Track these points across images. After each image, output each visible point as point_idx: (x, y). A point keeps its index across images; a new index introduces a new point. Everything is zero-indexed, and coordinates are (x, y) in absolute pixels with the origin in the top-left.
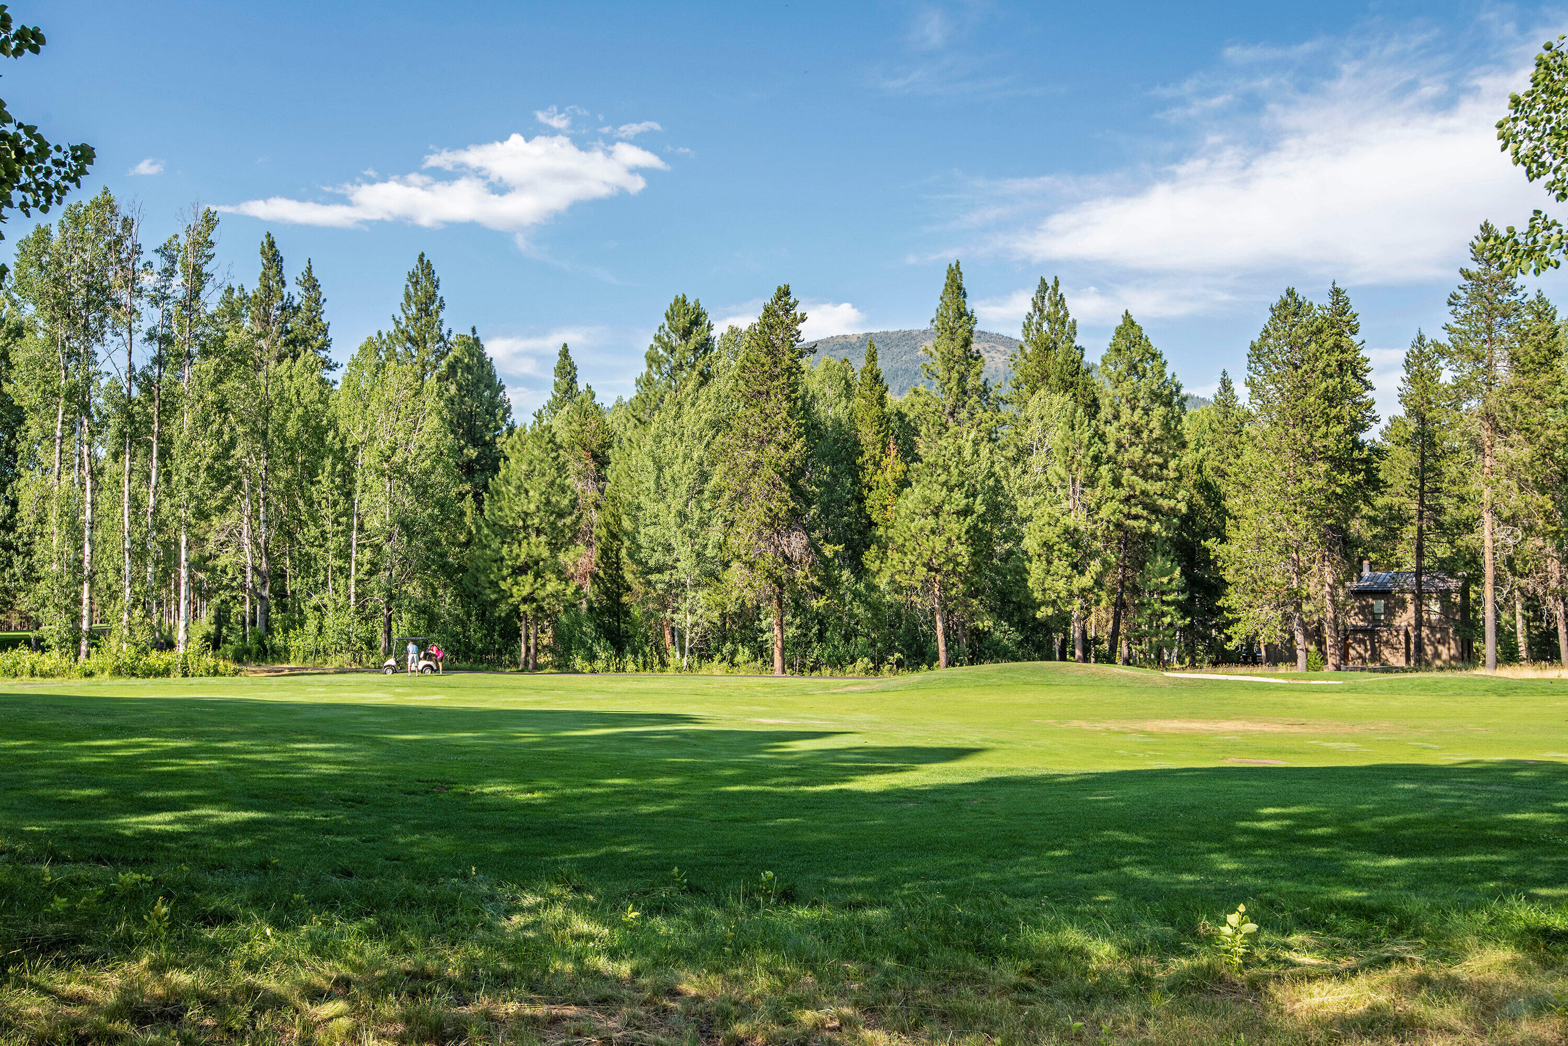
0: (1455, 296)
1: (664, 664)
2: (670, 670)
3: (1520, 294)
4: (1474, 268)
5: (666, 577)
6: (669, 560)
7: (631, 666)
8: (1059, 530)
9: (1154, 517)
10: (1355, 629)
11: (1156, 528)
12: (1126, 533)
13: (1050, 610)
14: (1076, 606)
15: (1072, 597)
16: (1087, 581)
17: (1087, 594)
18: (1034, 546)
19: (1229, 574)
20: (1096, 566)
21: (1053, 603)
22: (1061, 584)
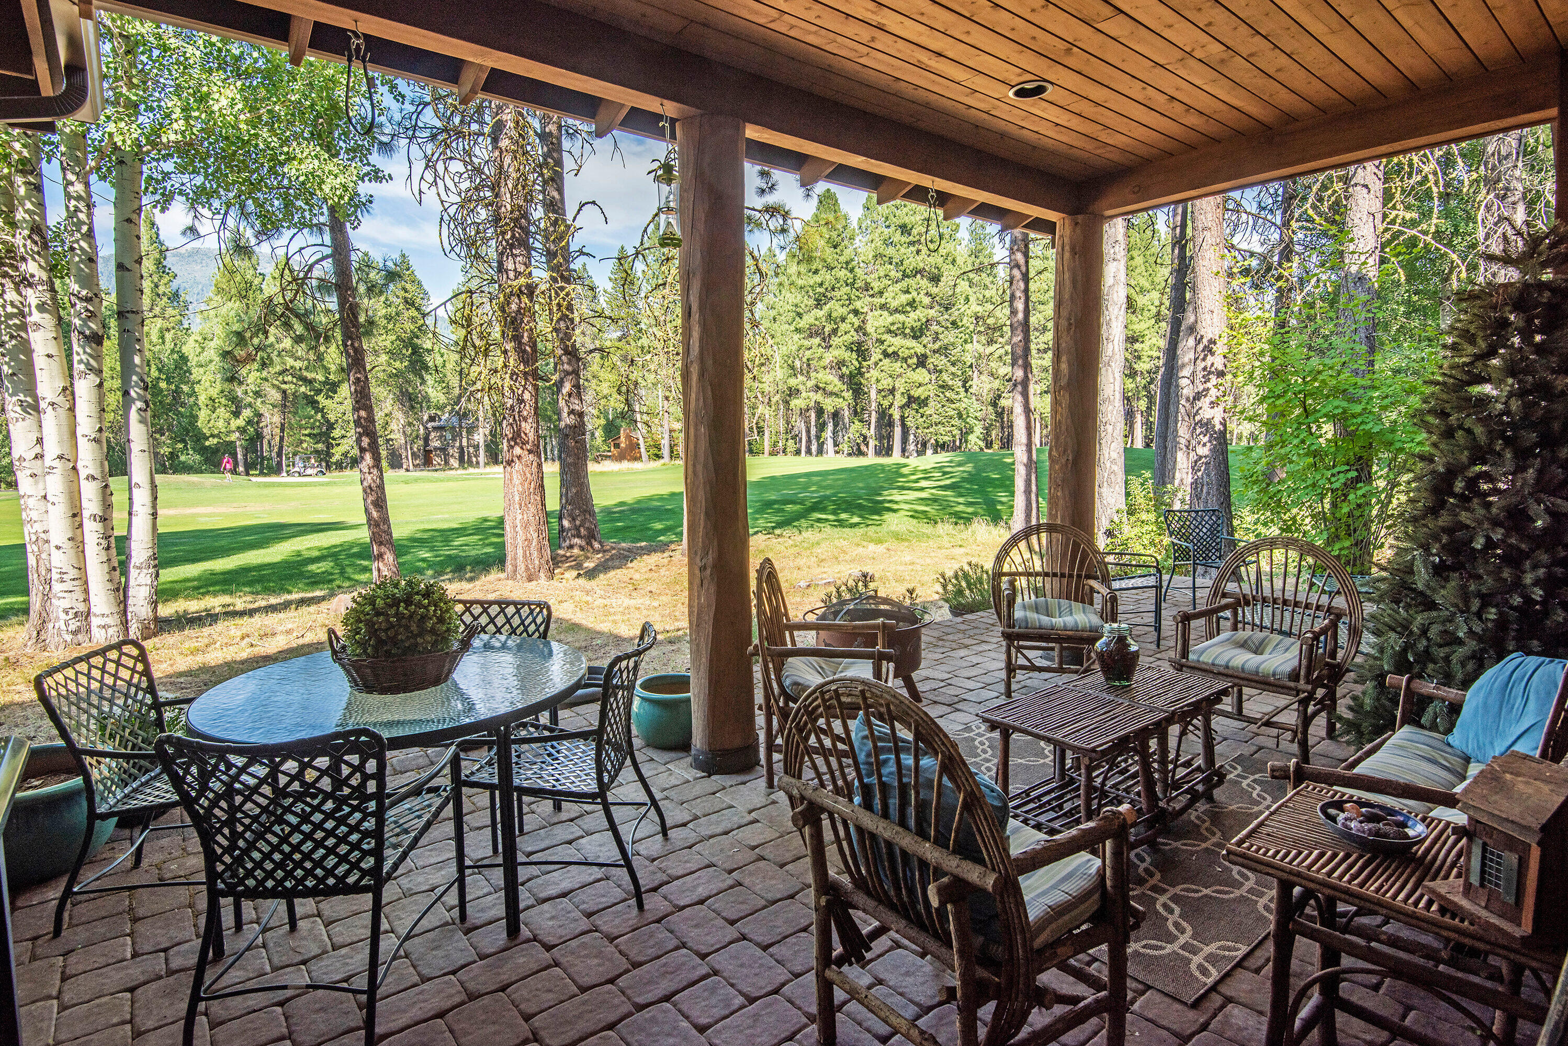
9: (300, 383)
10: (436, 449)
11: (303, 389)
12: (284, 392)
13: (216, 441)
14: (234, 437)
15: (229, 432)
16: (240, 422)
17: (242, 430)
18: (202, 399)
19: (332, 417)
20: (247, 413)
21: (218, 436)
22: (221, 424)
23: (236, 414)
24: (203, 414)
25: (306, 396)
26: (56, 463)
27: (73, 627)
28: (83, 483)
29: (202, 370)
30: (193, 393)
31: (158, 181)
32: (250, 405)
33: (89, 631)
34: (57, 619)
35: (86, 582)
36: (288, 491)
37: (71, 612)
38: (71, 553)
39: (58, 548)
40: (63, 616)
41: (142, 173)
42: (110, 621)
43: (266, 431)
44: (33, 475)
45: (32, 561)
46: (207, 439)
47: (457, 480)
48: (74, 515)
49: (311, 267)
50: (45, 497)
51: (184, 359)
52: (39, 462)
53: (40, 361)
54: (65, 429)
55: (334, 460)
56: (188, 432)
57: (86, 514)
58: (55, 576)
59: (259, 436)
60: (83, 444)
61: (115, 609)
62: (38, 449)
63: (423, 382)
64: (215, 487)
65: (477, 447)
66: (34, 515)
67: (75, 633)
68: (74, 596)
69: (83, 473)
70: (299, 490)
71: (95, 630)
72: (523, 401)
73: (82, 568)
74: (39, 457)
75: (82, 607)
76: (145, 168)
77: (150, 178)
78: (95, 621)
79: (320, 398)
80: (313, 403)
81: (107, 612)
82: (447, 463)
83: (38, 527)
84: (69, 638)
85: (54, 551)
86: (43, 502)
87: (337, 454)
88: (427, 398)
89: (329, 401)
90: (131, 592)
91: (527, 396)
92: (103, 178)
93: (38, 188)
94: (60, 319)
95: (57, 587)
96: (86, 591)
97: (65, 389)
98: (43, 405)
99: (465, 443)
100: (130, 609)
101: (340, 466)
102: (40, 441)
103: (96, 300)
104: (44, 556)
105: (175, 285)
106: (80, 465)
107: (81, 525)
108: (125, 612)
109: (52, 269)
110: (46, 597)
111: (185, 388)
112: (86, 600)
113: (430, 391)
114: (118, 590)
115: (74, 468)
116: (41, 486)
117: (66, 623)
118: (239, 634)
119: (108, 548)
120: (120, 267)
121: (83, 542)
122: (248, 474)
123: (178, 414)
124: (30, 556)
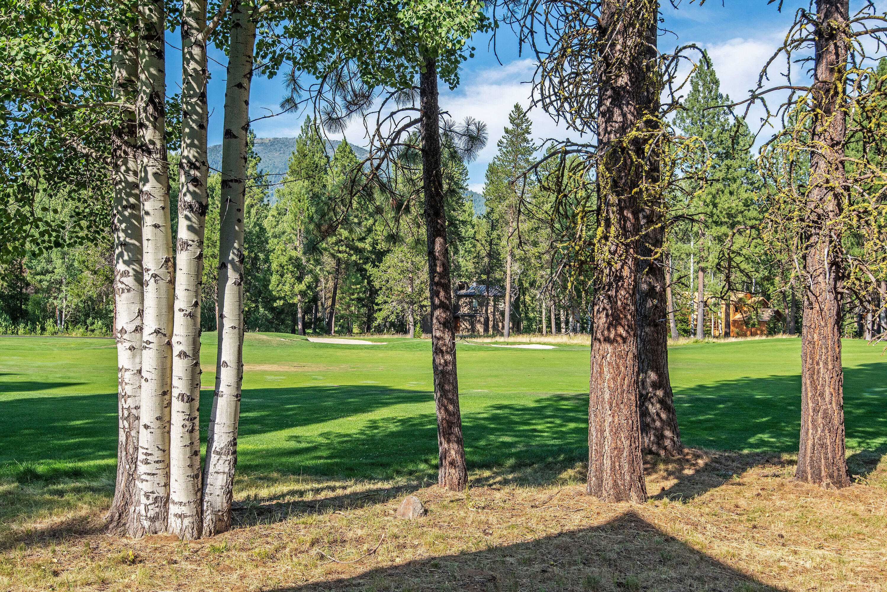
0: (501, 142)
1: (43, 329)
2: (47, 334)
3: (531, 143)
4: (510, 127)
5: (48, 277)
6: (50, 267)
7: (21, 331)
8: (286, 258)
9: (352, 252)
10: (464, 315)
11: (354, 258)
12: (339, 260)
13: (282, 302)
14: (296, 300)
15: (294, 295)
16: (302, 287)
17: (303, 294)
18: (274, 266)
19: (377, 284)
20: (308, 279)
21: (284, 298)
22: (287, 288)
23: (300, 279)
24: (274, 279)
25: (355, 263)
26: (152, 339)
27: (151, 513)
28: (176, 360)
29: (276, 241)
30: (267, 260)
31: (268, 46)
32: (311, 271)
33: (166, 518)
34: (139, 502)
35: (168, 466)
36: (340, 353)
37: (152, 496)
38: (158, 433)
39: (146, 427)
40: (143, 500)
41: (254, 35)
42: (184, 510)
43: (322, 294)
44: (132, 348)
45: (122, 437)
46: (275, 301)
47: (488, 349)
48: (164, 393)
49: (399, 133)
50: (140, 371)
51: (263, 230)
52: (138, 335)
53: (147, 232)
54: (164, 302)
55: (375, 324)
56: (260, 293)
57: (175, 392)
58: (141, 457)
59: (315, 299)
60: (179, 319)
61: (192, 498)
62: (138, 322)
63: (456, 252)
64: (280, 345)
65: (503, 314)
66: (128, 389)
67: (153, 520)
68: (157, 479)
69: (177, 349)
70: (348, 352)
71: (172, 519)
72: (621, 278)
73: (165, 450)
74: (139, 329)
75: (161, 492)
76: (257, 31)
77: (261, 41)
78: (173, 509)
79: (368, 267)
80: (362, 270)
81: (184, 500)
82: (473, 329)
83: (130, 402)
84: (146, 524)
85: (142, 429)
86: (137, 378)
87: (379, 317)
88: (458, 267)
89: (375, 269)
90: (210, 480)
91: (626, 272)
92: (219, 45)
93: (160, 55)
94: (169, 188)
95: (142, 469)
96: (168, 475)
97: (167, 261)
98: (147, 277)
99: (491, 309)
100: (206, 498)
101: (379, 330)
102: (141, 313)
103: (204, 168)
104: (133, 433)
105: (260, 166)
106: (174, 340)
107: (169, 404)
108: (202, 500)
109: (166, 137)
110: (132, 477)
111: (261, 256)
112: (167, 485)
113: (460, 260)
114: (197, 476)
115: (169, 344)
116: (137, 360)
117: (147, 510)
118: (309, 539)
119: (192, 431)
120: (228, 134)
121: (169, 422)
122: (305, 333)
123: (255, 278)
124: (121, 432)
